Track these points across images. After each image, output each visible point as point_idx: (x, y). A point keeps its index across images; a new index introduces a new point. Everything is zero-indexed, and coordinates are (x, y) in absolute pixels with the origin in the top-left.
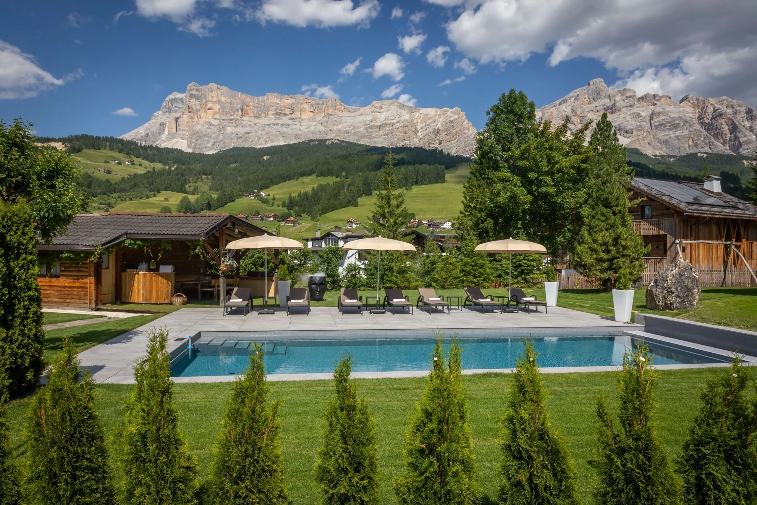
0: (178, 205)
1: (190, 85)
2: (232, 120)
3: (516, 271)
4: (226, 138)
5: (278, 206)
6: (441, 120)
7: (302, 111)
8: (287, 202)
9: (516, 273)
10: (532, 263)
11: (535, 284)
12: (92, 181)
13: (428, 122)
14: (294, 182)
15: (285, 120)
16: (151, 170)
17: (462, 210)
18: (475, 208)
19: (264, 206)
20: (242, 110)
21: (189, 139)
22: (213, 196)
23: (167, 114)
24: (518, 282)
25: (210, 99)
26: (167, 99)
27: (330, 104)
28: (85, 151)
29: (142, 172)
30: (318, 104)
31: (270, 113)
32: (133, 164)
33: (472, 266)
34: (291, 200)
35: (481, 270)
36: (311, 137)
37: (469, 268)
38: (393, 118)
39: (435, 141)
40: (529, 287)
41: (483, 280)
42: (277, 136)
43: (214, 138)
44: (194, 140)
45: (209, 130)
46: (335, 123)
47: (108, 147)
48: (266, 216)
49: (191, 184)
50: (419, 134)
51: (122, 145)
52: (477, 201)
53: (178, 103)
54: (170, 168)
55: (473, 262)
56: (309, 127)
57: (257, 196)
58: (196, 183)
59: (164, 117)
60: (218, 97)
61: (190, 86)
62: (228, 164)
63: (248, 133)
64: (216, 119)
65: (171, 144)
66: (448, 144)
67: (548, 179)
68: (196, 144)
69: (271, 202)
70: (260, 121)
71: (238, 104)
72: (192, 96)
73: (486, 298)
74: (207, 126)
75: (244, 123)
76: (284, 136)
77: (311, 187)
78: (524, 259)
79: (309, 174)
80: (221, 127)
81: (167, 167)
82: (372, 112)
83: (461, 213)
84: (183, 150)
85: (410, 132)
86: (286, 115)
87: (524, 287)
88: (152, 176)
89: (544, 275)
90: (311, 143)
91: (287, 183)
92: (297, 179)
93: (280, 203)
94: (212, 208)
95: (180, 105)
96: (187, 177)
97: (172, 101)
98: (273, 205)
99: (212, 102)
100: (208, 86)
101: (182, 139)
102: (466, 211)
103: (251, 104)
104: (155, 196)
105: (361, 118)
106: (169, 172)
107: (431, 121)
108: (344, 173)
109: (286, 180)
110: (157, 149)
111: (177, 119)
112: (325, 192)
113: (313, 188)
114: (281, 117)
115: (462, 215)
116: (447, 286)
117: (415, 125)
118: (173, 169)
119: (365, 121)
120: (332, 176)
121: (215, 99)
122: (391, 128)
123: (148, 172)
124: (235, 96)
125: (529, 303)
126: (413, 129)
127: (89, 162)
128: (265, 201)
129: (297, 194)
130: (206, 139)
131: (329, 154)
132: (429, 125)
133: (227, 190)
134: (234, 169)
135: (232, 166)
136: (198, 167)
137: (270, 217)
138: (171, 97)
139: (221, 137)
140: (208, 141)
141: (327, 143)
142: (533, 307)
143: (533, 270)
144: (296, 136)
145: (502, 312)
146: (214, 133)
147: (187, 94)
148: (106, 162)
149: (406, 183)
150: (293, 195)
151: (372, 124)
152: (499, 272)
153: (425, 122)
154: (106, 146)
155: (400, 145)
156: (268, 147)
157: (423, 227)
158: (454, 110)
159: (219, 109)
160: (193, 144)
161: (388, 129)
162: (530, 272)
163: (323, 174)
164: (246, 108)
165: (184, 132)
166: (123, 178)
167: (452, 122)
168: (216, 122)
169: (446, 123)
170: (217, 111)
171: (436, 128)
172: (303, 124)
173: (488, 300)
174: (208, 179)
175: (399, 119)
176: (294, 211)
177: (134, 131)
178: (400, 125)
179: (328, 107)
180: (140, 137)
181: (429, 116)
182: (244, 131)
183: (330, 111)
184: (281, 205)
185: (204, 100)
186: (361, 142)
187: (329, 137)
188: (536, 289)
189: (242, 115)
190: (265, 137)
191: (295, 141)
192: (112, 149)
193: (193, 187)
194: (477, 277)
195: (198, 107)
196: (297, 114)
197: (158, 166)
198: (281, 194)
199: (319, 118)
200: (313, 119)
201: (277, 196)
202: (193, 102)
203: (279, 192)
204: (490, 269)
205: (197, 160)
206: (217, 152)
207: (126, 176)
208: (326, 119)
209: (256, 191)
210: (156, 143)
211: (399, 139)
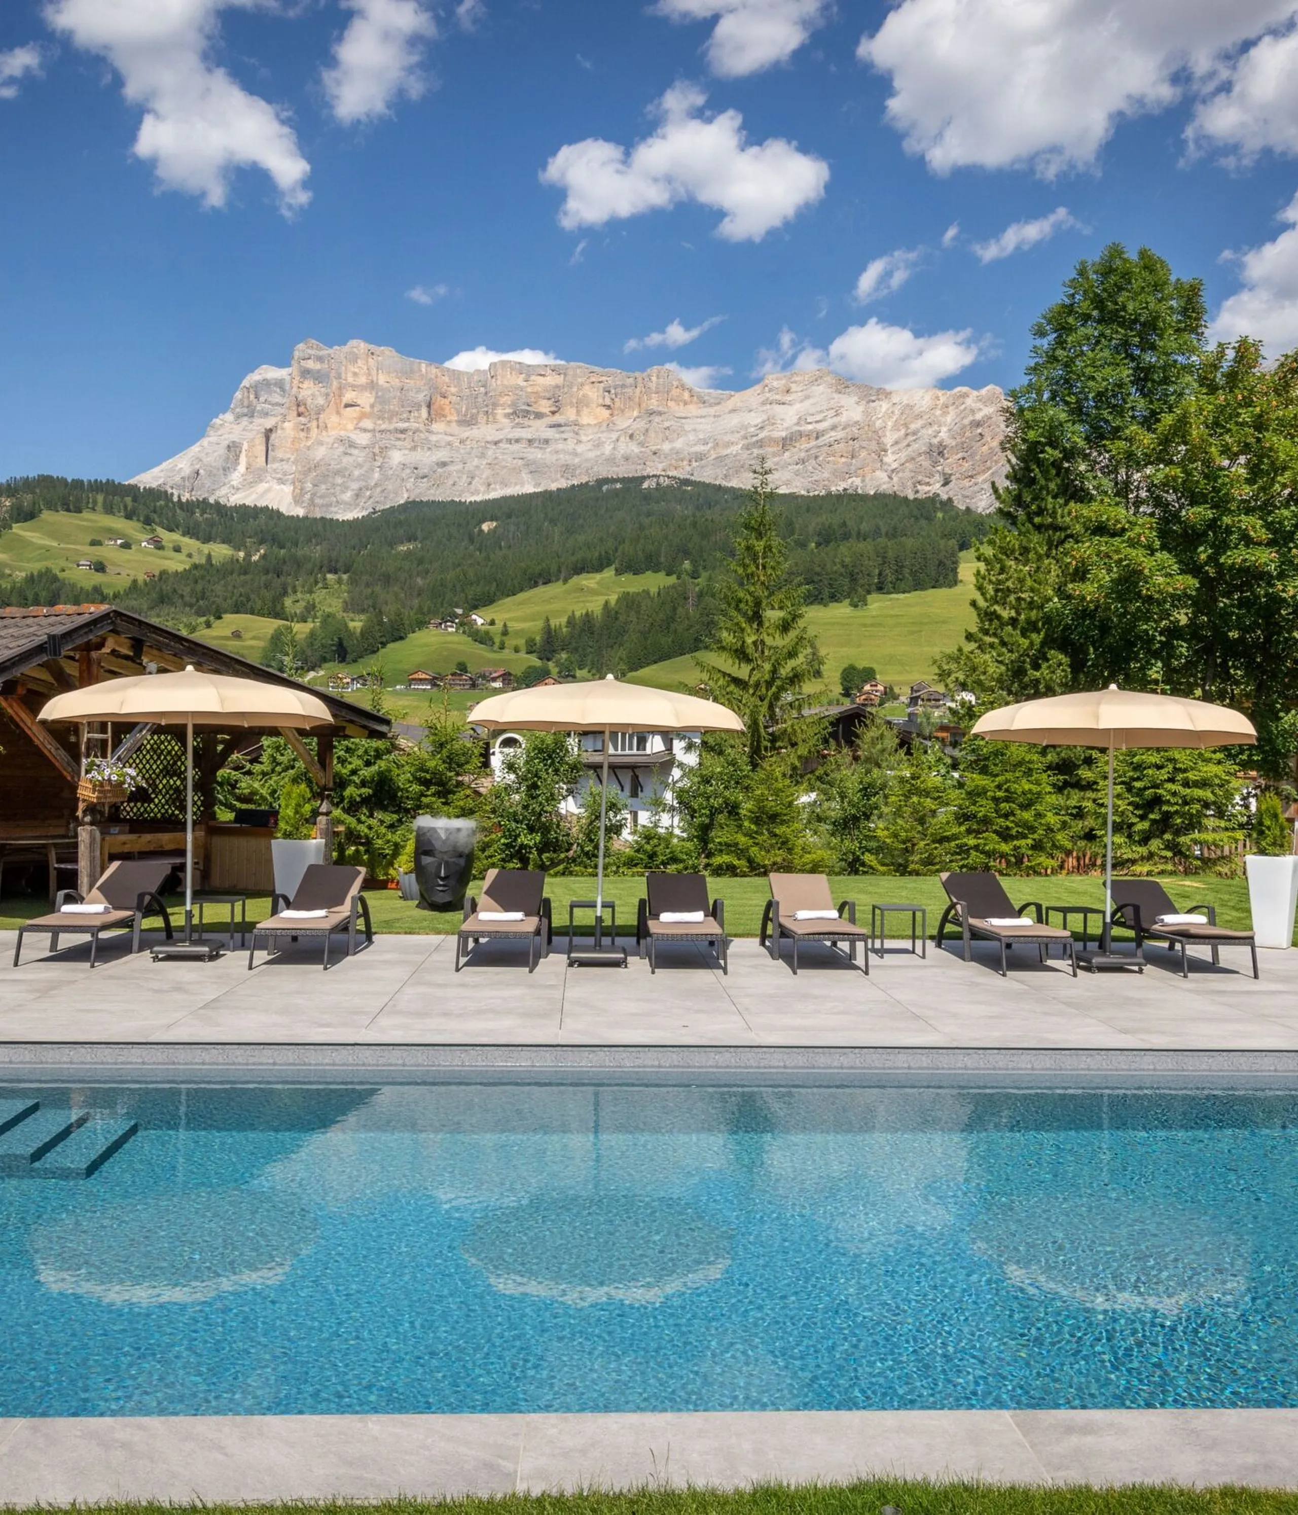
0: (264, 649)
1: (301, 346)
2: (403, 431)
3: (1143, 818)
4: (387, 478)
5: (517, 650)
6: (949, 419)
7: (581, 404)
8: (538, 638)
9: (1145, 825)
10: (1198, 793)
11: (1207, 863)
12: (59, 589)
13: (913, 427)
14: (556, 589)
15: (539, 429)
16: (203, 561)
17: (974, 629)
18: (1013, 622)
19: (480, 650)
20: (429, 406)
21: (297, 483)
22: (352, 625)
23: (245, 421)
24: (1151, 856)
25: (350, 379)
26: (246, 383)
27: (653, 386)
28: (47, 516)
29: (180, 568)
30: (623, 386)
31: (500, 411)
32: (159, 546)
33: (996, 800)
34: (550, 635)
35: (1027, 815)
36: (606, 472)
37: (984, 808)
38: (818, 418)
39: (931, 476)
40: (1187, 872)
41: (1033, 847)
42: (517, 471)
43: (358, 479)
44: (309, 486)
45: (346, 460)
46: (668, 434)
47: (99, 507)
48: (484, 677)
49: (299, 595)
50: (889, 458)
51: (135, 500)
52: (1019, 599)
53: (270, 393)
54: (248, 555)
55: (999, 787)
56: (598, 445)
57: (462, 624)
58: (311, 592)
59: (237, 429)
60: (369, 374)
61: (300, 349)
62: (392, 545)
63: (444, 464)
64: (365, 430)
65: (254, 496)
66: (966, 483)
67: (1253, 524)
68: (314, 494)
69: (497, 640)
70: (474, 433)
71: (419, 391)
72: (305, 373)
73: (1019, 913)
74: (341, 449)
75: (434, 438)
76: (535, 469)
77: (601, 600)
78: (1172, 780)
79: (599, 568)
80: (377, 450)
81: (242, 554)
82: (763, 403)
83: (969, 637)
84: (284, 510)
85: (863, 454)
86: (539, 416)
87: (1172, 873)
88: (203, 577)
89: (1240, 835)
90: (605, 488)
91: (542, 591)
92: (565, 581)
93: (521, 642)
94: (349, 658)
95: (277, 398)
96: (289, 580)
97: (257, 389)
98: (502, 647)
99: (354, 387)
100: (345, 349)
101: (281, 481)
102: (986, 632)
103: (453, 390)
104: (208, 625)
105: (734, 421)
106: (245, 568)
107: (920, 423)
108: (687, 565)
109: (536, 585)
110: (219, 508)
111: (268, 433)
112: (638, 613)
113: (607, 603)
114: (526, 422)
115: (973, 646)
116: (912, 867)
117: (877, 435)
118: (255, 558)
119: (746, 427)
120: (656, 572)
121: (363, 380)
122: (813, 443)
123: (195, 567)
124: (412, 371)
125: (1187, 935)
126: (874, 446)
127: (55, 544)
128: (482, 638)
129: (564, 620)
130: (339, 480)
131: (649, 515)
132: (914, 433)
133: (385, 609)
134: (409, 554)
135: (403, 548)
136: (317, 552)
137: (494, 680)
138: (255, 377)
139: (377, 475)
140: (345, 488)
141: (645, 485)
142: (1200, 952)
143: (1200, 814)
144: (566, 469)
145: (1076, 967)
146: (360, 466)
147: (293, 370)
148: (94, 543)
149: (853, 590)
150: (553, 623)
151: (762, 435)
152: (1089, 822)
153: (906, 425)
154: (95, 502)
155: (838, 487)
156: (495, 501)
157: (896, 704)
158: (984, 391)
159: (372, 406)
160: (308, 496)
161: (805, 446)
162: (1194, 823)
163: (631, 567)
164: (440, 401)
165: (286, 466)
166: (135, 581)
167: (978, 424)
168: (363, 439)
169: (963, 427)
170: (368, 409)
171: (935, 441)
172: (584, 438)
173: (1026, 921)
174: (340, 581)
175: (836, 420)
176: (558, 664)
177: (165, 465)
178: (839, 434)
179: (647, 391)
180: (177, 479)
181: (917, 410)
182: (434, 459)
183: (654, 403)
184: (523, 649)
185: (335, 383)
186: (734, 483)
187: (649, 471)
188: (1213, 879)
189: (430, 419)
190: (487, 473)
191: (563, 484)
192: (109, 510)
193: (302, 604)
194: (1013, 838)
195: (321, 401)
196: (570, 414)
197: (220, 551)
198: (523, 619)
199: (623, 422)
200: (610, 425)
201: (513, 626)
202: (309, 390)
203: (519, 614)
204: (1057, 810)
205: (315, 535)
206: (365, 513)
207: (141, 578)
208: (641, 424)
209: (459, 611)
210: (218, 493)
211: (834, 473)
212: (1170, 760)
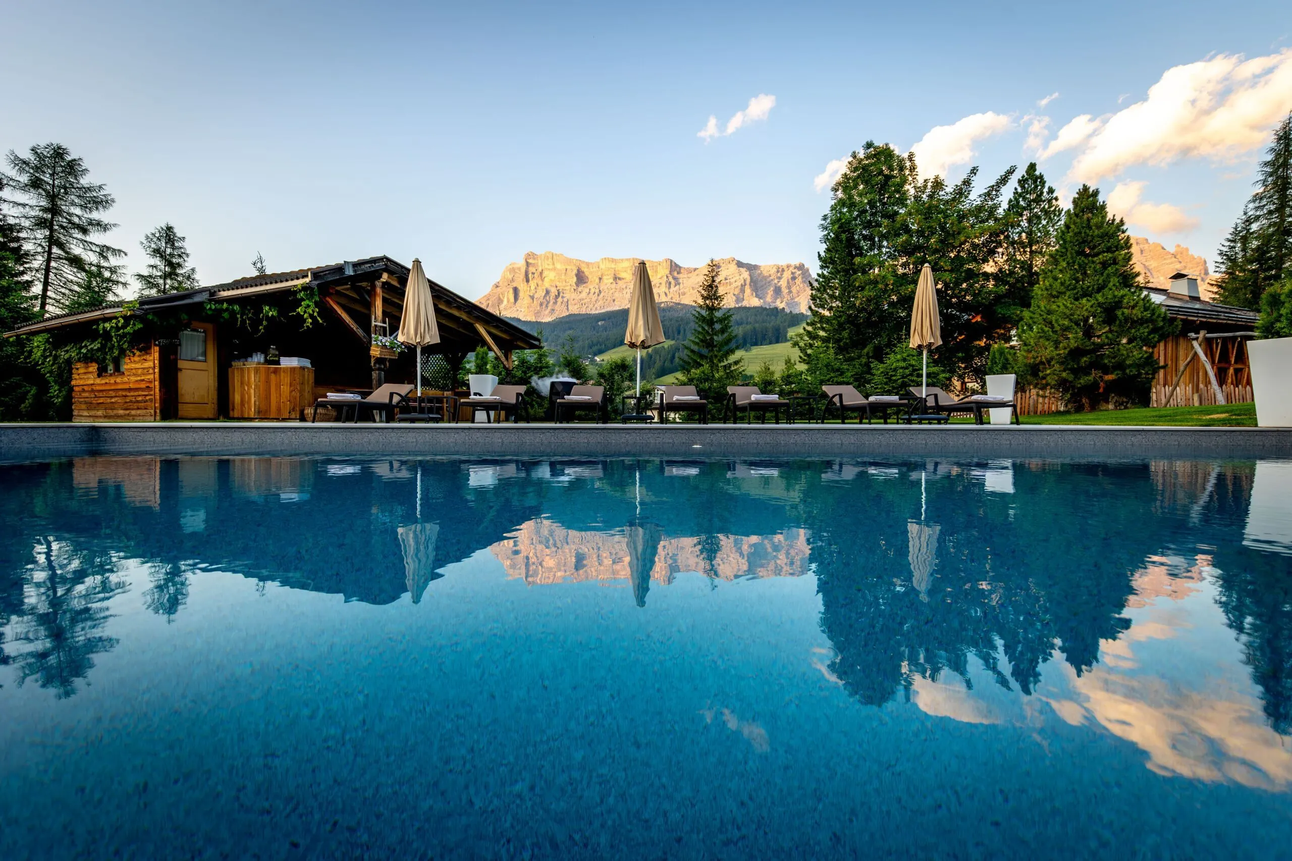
6: (783, 276)
15: (620, 284)
20: (577, 276)
21: (527, 308)
25: (546, 266)
27: (665, 266)
30: (653, 266)
31: (605, 278)
38: (731, 277)
39: (776, 299)
42: (612, 301)
43: (550, 306)
46: (670, 285)
53: (515, 273)
60: (554, 264)
63: (583, 299)
64: (552, 287)
66: (790, 301)
71: (573, 270)
72: (529, 265)
75: (579, 289)
80: (557, 294)
86: (620, 279)
95: (518, 275)
99: (548, 270)
103: (586, 269)
105: (697, 279)
107: (771, 278)
111: (515, 288)
121: (551, 267)
124: (570, 263)
132: (769, 282)
140: (545, 309)
141: (662, 306)
146: (551, 300)
149: (745, 345)
155: (739, 304)
156: (604, 313)
159: (555, 277)
164: (581, 274)
169: (789, 280)
175: (738, 278)
179: (663, 268)
181: (770, 273)
182: (580, 297)
185: (540, 268)
190: (601, 303)
206: (553, 319)
208: (660, 281)
212: (910, 365)
